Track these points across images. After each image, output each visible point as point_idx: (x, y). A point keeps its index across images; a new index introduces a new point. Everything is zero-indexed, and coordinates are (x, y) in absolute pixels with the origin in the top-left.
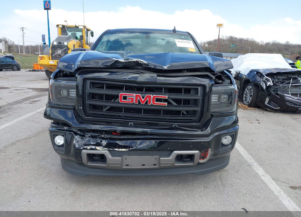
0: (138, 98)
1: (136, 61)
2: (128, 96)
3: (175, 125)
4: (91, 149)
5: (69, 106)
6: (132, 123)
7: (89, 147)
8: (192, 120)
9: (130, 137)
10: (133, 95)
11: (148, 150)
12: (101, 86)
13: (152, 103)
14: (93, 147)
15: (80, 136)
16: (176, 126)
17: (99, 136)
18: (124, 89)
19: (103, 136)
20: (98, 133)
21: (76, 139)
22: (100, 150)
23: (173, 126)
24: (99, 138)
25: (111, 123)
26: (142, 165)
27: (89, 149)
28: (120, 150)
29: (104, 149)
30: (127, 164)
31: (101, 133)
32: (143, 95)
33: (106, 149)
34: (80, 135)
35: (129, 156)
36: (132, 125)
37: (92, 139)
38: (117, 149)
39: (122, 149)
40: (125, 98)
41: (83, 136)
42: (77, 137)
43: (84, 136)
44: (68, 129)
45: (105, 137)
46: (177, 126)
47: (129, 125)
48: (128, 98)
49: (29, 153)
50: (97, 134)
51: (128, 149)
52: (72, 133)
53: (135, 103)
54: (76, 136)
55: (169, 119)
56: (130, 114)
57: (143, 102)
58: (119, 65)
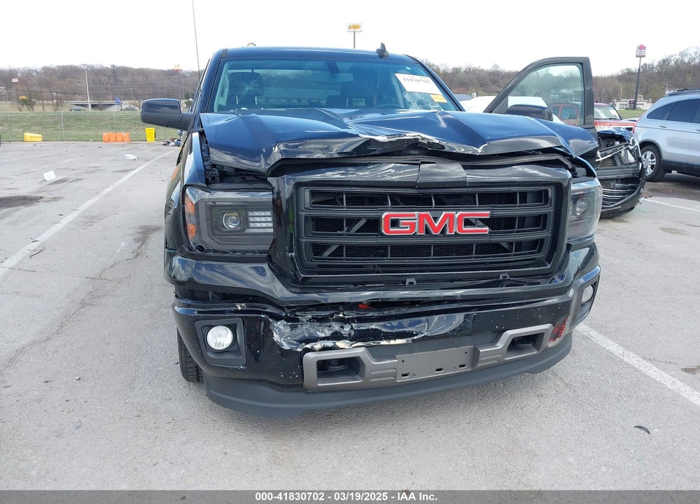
0: (426, 222)
1: (413, 138)
2: (400, 218)
3: (504, 273)
4: (325, 349)
5: (254, 252)
6: (413, 280)
7: (318, 346)
8: (534, 259)
9: (404, 310)
10: (414, 215)
11: (453, 336)
12: (328, 198)
13: (455, 229)
14: (330, 344)
15: (288, 322)
16: (506, 277)
17: (332, 316)
18: (390, 203)
19: (341, 315)
20: (327, 310)
21: (280, 330)
22: (346, 349)
23: (501, 278)
24: (334, 320)
25: (363, 283)
26: (437, 370)
27: (320, 350)
28: (392, 342)
29: (355, 345)
30: (405, 373)
31: (333, 309)
32: (436, 214)
33: (359, 344)
34: (288, 319)
35: (409, 355)
36: (413, 283)
37: (318, 324)
38: (384, 343)
39: (395, 339)
40: (395, 223)
41: (293, 321)
42: (280, 325)
43: (298, 320)
44: (246, 308)
45: (346, 317)
46: (508, 277)
47: (407, 283)
48: (404, 224)
49: (79, 379)
50: (328, 313)
51: (410, 339)
52: (263, 316)
53: (418, 234)
54: (279, 323)
55: (490, 263)
56: (405, 259)
57: (436, 229)
58: (376, 150)
